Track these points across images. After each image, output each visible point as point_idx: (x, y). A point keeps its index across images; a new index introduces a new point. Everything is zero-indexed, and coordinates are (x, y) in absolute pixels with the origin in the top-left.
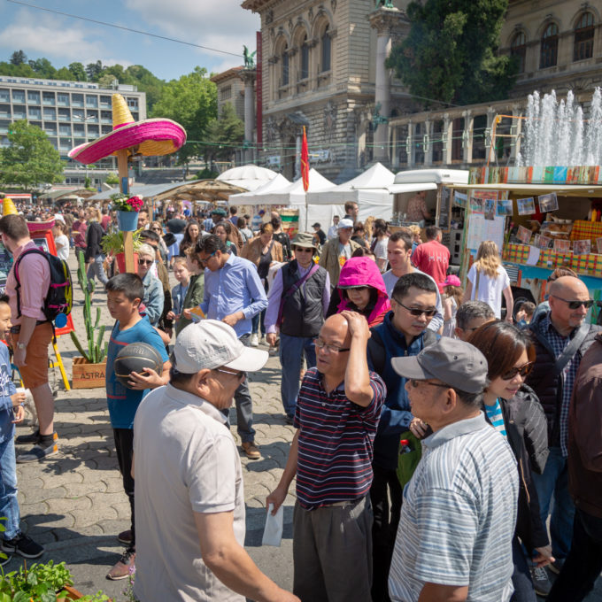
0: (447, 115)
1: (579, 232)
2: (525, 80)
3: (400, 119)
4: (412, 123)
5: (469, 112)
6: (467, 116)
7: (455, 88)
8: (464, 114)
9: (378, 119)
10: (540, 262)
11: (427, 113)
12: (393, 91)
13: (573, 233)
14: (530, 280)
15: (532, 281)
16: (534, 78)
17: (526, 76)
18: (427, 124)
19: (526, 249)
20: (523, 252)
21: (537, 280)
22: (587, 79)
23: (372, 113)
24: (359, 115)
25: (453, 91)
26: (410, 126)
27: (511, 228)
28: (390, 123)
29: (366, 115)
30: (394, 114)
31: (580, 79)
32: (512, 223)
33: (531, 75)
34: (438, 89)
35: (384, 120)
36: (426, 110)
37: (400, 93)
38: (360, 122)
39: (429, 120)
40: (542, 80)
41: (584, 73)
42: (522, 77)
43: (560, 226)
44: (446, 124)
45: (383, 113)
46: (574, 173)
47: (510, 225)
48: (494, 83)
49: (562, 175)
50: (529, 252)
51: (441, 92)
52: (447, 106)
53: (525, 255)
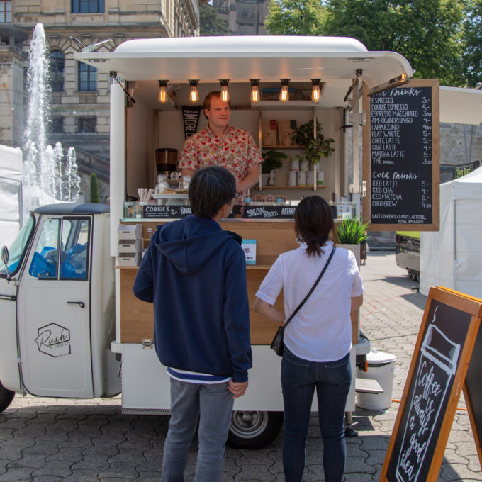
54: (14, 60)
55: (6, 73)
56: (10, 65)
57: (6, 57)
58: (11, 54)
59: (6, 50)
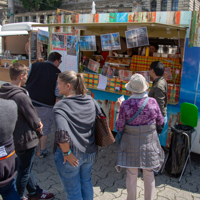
0: (37, 14)
1: (136, 64)
2: (65, 4)
3: (19, 15)
4: (24, 16)
5: (46, 13)
6: (45, 15)
7: (40, 4)
8: (44, 14)
9: (10, 14)
10: (108, 87)
11: (29, 13)
12: (15, 4)
13: (132, 65)
14: (101, 101)
15: (103, 102)
16: (67, 4)
17: (65, 3)
18: (30, 17)
19: (96, 77)
20: (93, 79)
21: (107, 101)
22: (85, 5)
23: (7, 12)
24: (2, 12)
25: (39, 5)
26: (23, 17)
27: (84, 61)
28: (15, 16)
29: (5, 12)
30: (16, 13)
31: (83, 5)
32: (84, 57)
33: (66, 3)
34: (33, 4)
35: (12, 15)
36: (29, 12)
37: (18, 5)
38: (2, 15)
39: (31, 16)
40: (70, 5)
41: (84, 4)
42: (64, 3)
43: (121, 59)
44: (37, 17)
45: (12, 11)
46: (134, 18)
47: (82, 58)
48: (54, 4)
49: (124, 19)
50: (98, 79)
51: (34, 5)
52: (37, 11)
53: (96, 82)
54: (138, 5)
55: (135, 9)
56: (136, 7)
57: (135, 4)
58: (137, 3)
59: (135, 2)
